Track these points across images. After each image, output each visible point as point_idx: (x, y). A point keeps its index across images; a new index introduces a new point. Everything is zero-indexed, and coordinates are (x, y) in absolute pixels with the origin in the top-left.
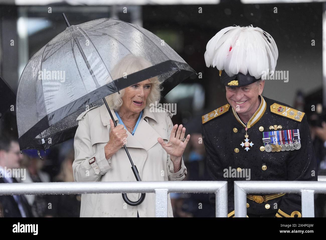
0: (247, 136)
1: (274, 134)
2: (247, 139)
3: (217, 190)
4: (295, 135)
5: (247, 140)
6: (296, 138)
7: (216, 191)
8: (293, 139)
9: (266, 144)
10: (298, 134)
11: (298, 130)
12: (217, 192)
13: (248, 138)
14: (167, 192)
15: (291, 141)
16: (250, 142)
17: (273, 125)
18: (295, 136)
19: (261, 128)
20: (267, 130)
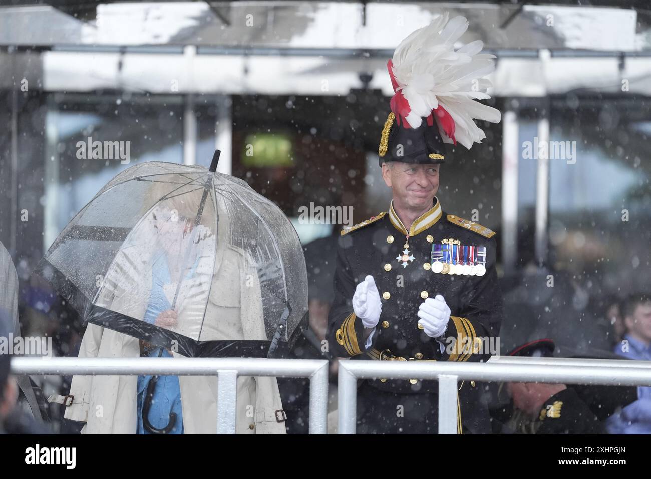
0: (406, 246)
1: (448, 248)
2: (406, 250)
3: (313, 372)
4: (479, 253)
5: (406, 252)
6: (480, 259)
7: (311, 374)
8: (476, 260)
9: (435, 260)
10: (483, 253)
11: (485, 248)
12: (312, 377)
13: (408, 249)
14: (236, 375)
15: (472, 262)
16: (409, 254)
17: (448, 238)
18: (478, 255)
19: (430, 239)
20: (437, 242)
